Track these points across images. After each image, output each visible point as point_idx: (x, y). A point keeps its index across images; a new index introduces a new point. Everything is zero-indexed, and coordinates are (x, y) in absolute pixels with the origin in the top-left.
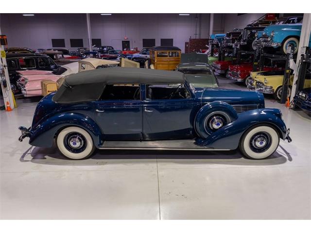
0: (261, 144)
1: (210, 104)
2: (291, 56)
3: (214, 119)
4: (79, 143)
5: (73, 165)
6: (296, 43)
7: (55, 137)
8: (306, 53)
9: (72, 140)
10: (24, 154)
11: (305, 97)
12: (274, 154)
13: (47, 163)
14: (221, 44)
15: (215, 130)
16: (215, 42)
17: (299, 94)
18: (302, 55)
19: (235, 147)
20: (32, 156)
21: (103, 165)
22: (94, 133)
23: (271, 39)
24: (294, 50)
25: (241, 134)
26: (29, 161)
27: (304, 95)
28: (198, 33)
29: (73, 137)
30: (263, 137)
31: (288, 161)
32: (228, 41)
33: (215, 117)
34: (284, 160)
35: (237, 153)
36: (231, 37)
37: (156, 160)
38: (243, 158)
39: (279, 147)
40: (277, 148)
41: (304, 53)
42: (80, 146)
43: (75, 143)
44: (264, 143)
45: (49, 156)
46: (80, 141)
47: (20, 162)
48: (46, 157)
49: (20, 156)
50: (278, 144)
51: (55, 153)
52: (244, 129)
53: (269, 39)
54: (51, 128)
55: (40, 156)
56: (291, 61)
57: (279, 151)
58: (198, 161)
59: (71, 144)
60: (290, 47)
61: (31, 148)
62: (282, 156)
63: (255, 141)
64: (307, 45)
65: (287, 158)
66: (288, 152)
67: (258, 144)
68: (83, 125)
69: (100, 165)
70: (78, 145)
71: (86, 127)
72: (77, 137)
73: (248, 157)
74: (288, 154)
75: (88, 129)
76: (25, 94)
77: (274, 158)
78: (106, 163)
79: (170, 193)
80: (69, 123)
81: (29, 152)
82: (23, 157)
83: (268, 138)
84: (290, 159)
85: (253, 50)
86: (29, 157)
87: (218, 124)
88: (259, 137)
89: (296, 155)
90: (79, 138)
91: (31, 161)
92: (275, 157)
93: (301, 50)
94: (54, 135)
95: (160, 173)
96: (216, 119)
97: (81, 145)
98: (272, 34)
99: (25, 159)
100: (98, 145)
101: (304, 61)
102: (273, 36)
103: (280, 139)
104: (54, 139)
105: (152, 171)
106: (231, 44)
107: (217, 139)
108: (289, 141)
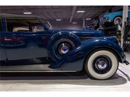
0: (103, 65)
2: (119, 25)
6: (120, 19)
8: (127, 21)
12: (115, 75)
15: (63, 55)
17: (125, 42)
18: (125, 22)
19: (80, 69)
24: (120, 22)
25: (83, 60)
27: (129, 42)
30: (104, 60)
31: (128, 81)
39: (118, 70)
44: (105, 66)
56: (119, 27)
60: (118, 21)
62: (122, 77)
63: (97, 64)
64: (127, 16)
65: (126, 78)
67: (100, 66)
74: (126, 75)
83: (108, 62)
87: (65, 50)
88: (100, 60)
92: (116, 78)
93: (124, 20)
101: (126, 25)
102: (108, 17)
103: (119, 63)
108: (127, 64)
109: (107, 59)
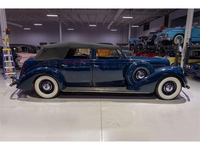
0: (170, 89)
1: (135, 63)
2: (180, 45)
3: (139, 73)
4: (49, 87)
5: (45, 102)
6: (182, 38)
7: (33, 83)
8: (189, 42)
9: (45, 85)
10: (13, 94)
11: (191, 68)
12: (178, 96)
13: (28, 100)
14: (135, 44)
15: (140, 79)
16: (132, 42)
17: (186, 66)
18: (187, 43)
19: (152, 92)
20: (18, 96)
21: (65, 102)
22: (59, 80)
23: (167, 36)
24: (181, 42)
25: (157, 82)
26: (16, 99)
27: (189, 67)
28: (121, 40)
29: (45, 83)
30: (171, 84)
31: (187, 101)
32: (139, 41)
33: (139, 71)
34: (184, 101)
35: (154, 96)
36: (141, 39)
37: (100, 99)
38: (157, 99)
39: (181, 92)
40: (180, 92)
41: (188, 42)
42: (49, 90)
43: (47, 87)
44: (172, 89)
45: (29, 95)
46: (50, 85)
47: (10, 99)
48: (27, 96)
49: (10, 95)
50: (181, 90)
51: (33, 94)
52: (158, 79)
53: (166, 36)
54: (31, 77)
55: (23, 96)
56: (180, 47)
57: (182, 94)
58: (127, 100)
59: (44, 87)
60: (179, 40)
61: (17, 90)
62: (183, 98)
63: (166, 87)
64: (189, 37)
65: (187, 99)
66: (187, 95)
67: (168, 89)
68: (52, 75)
69: (63, 102)
70: (48, 88)
71: (54, 76)
72: (48, 83)
73: (160, 98)
75: (55, 77)
76: (20, 65)
77: (178, 99)
78: (67, 101)
79: (109, 122)
80: (42, 73)
81: (16, 93)
82: (12, 96)
83: (174, 86)
84: (189, 100)
85: (155, 45)
86: (16, 96)
87: (142, 76)
88: (168, 85)
89: (192, 97)
90: (49, 84)
91: (17, 99)
93: (186, 40)
94: (33, 81)
95: (102, 108)
96: (140, 72)
97: (50, 88)
98: (167, 33)
99: (13, 97)
100: (62, 89)
101: (188, 47)
102: (168, 34)
103: (182, 87)
104: (33, 84)
105: (97, 107)
106: (141, 43)
107: (141, 86)
108: (188, 88)
109: (173, 84)
